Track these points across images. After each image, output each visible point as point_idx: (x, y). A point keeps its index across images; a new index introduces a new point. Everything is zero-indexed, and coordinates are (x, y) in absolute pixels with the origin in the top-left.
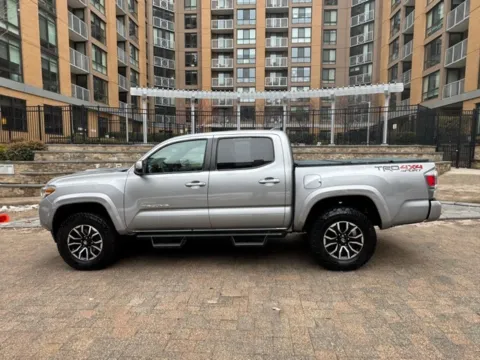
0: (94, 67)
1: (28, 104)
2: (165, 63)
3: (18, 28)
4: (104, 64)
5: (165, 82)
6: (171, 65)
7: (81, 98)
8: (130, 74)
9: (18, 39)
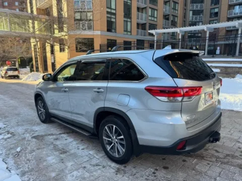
0: (150, 18)
1: (117, 42)
2: (197, 7)
3: (115, 10)
4: (155, 16)
5: (196, 18)
6: (201, 7)
7: (142, 35)
8: (171, 18)
9: (115, 14)
